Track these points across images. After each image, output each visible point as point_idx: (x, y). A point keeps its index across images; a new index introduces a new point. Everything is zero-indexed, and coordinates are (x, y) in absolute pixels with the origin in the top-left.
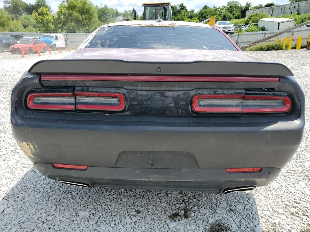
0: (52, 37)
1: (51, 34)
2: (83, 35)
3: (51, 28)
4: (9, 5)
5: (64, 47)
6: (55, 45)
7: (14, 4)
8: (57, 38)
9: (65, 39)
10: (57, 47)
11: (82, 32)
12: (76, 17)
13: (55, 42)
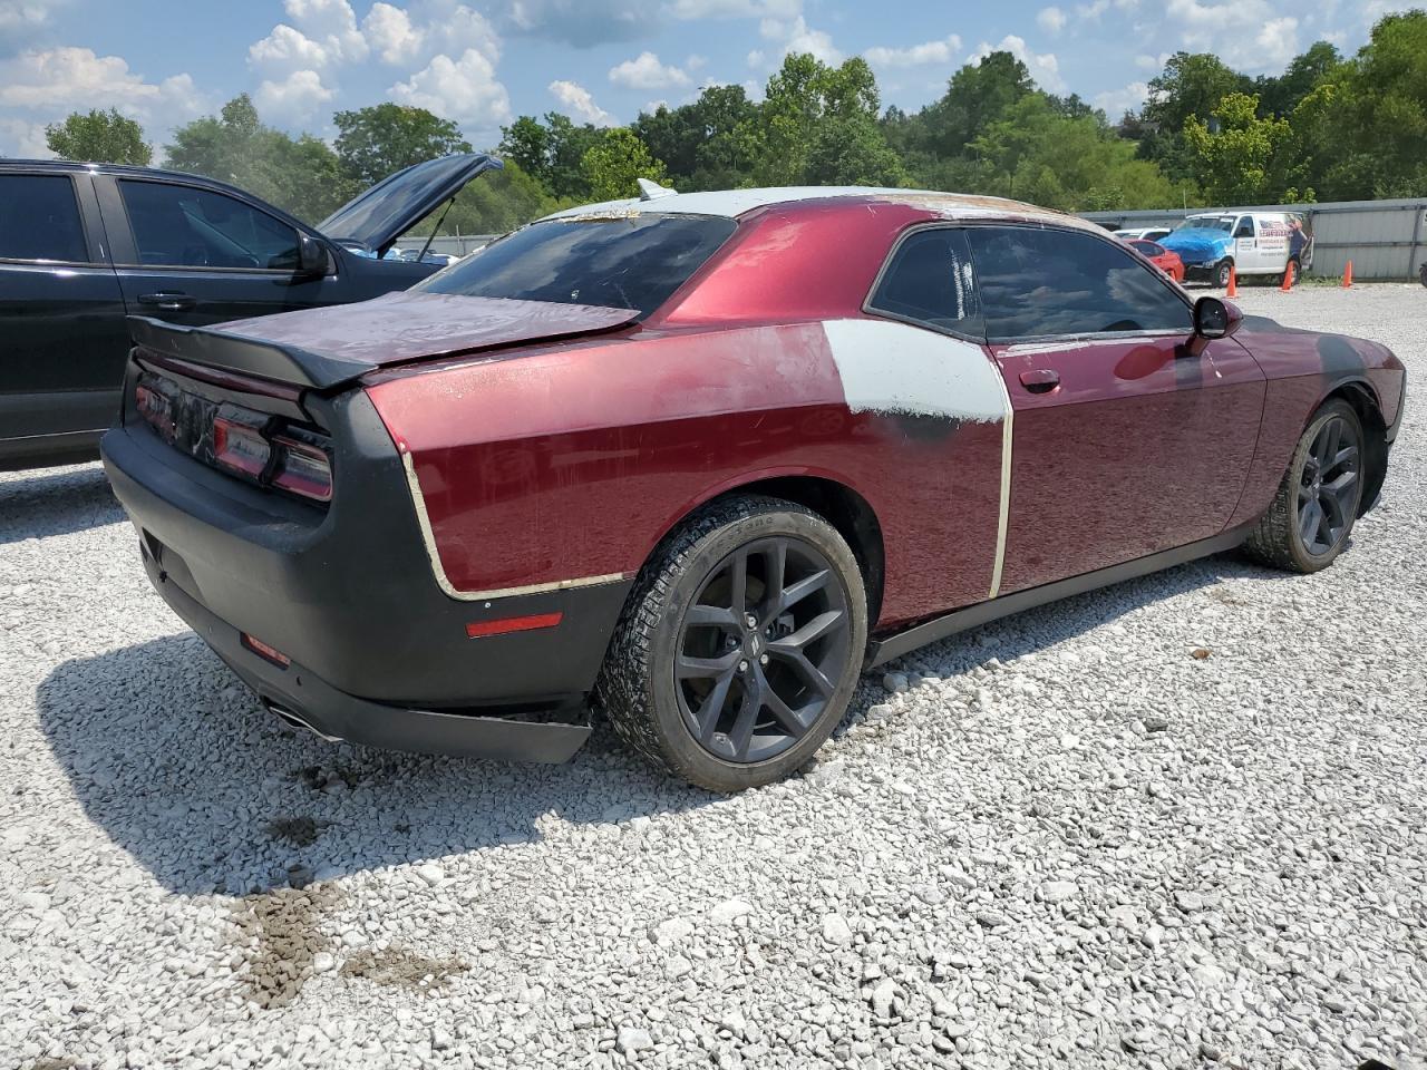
0: (1228, 227)
1: (1223, 214)
2: (1403, 208)
3: (1250, 182)
4: (1168, 94)
5: (1281, 269)
6: (1229, 261)
7: (1191, 86)
8: (1246, 230)
9: (1295, 232)
10: (1239, 269)
11: (1409, 192)
12: (1394, 121)
13: (1230, 247)
